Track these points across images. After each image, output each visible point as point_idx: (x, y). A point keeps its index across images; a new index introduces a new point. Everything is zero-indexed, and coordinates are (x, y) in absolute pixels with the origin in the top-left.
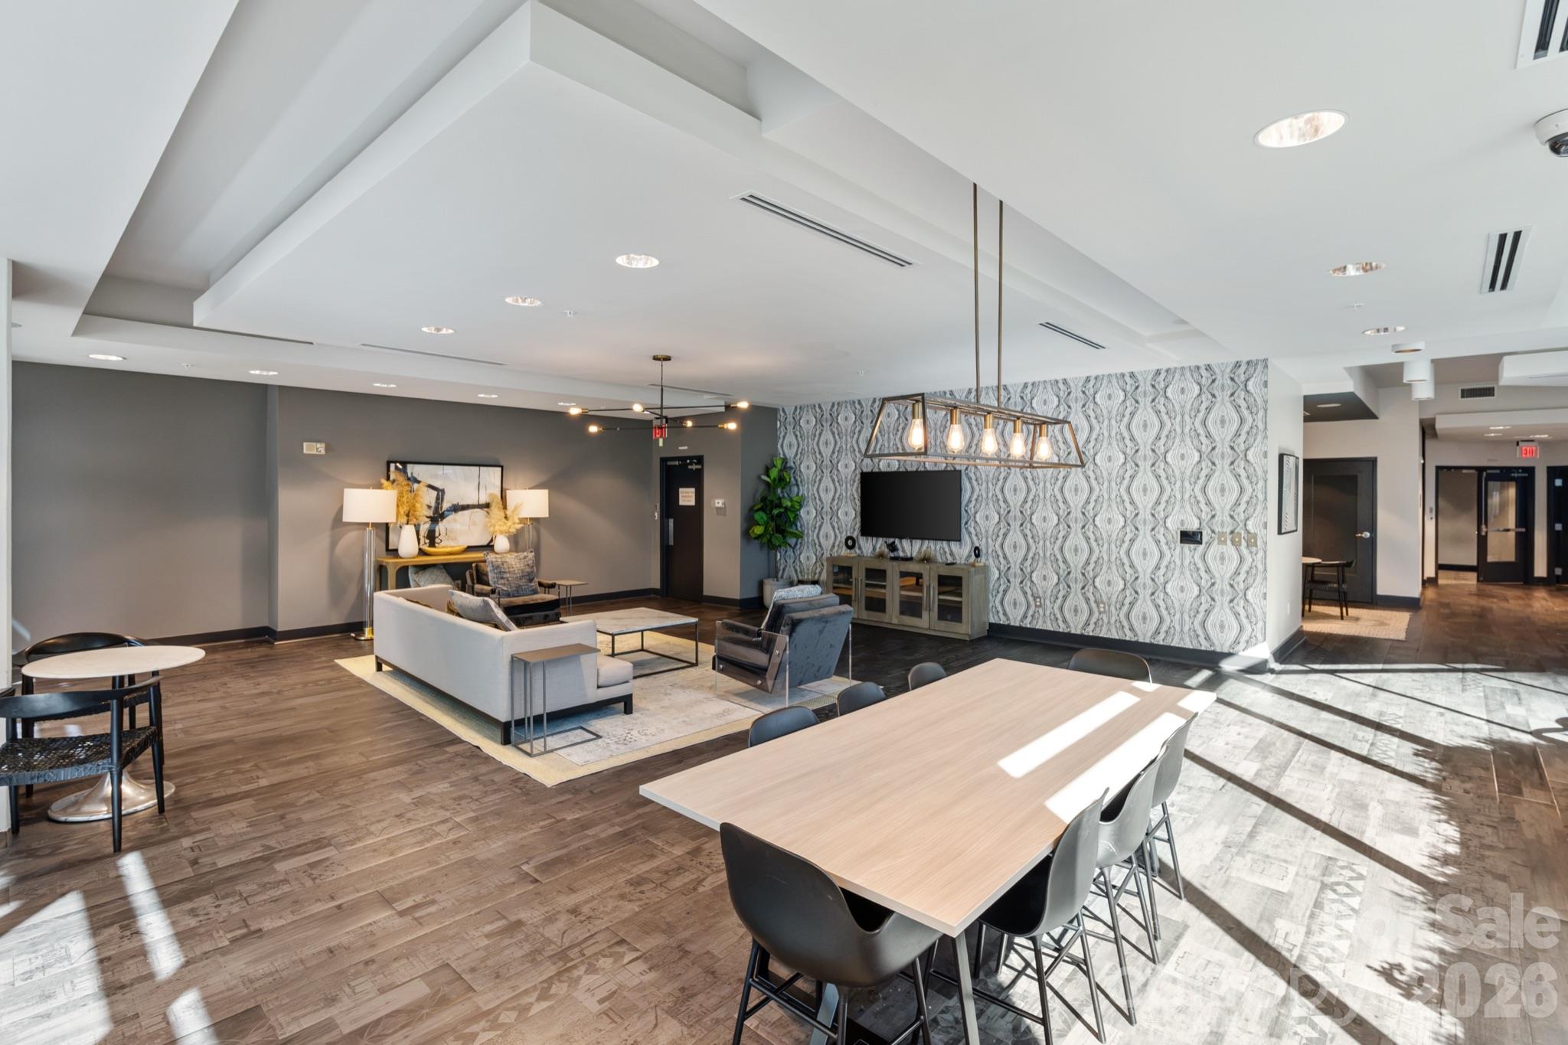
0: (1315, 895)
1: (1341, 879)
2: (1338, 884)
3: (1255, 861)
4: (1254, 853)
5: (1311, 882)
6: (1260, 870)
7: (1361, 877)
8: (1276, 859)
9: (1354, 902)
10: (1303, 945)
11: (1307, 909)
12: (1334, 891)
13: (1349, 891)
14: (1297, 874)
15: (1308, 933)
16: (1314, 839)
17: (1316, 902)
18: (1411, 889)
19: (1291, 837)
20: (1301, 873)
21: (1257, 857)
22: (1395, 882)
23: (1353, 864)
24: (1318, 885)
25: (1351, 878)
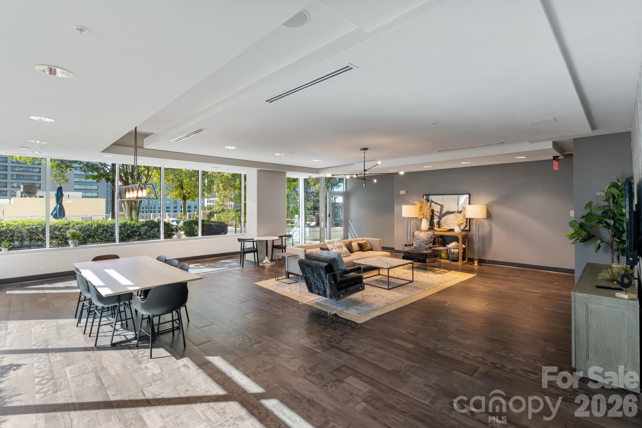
0: (54, 373)
1: (47, 385)
2: (47, 383)
3: (86, 369)
4: (90, 372)
5: (59, 376)
6: (81, 367)
7: (38, 392)
8: (79, 375)
9: (37, 380)
10: (49, 358)
11: (54, 367)
12: (47, 379)
13: (41, 383)
14: (66, 376)
15: (50, 361)
16: (70, 397)
17: (53, 372)
18: (11, 402)
19: (82, 389)
20: (65, 377)
21: (87, 371)
22: (20, 401)
23: (44, 396)
24: (55, 377)
25: (42, 388)
